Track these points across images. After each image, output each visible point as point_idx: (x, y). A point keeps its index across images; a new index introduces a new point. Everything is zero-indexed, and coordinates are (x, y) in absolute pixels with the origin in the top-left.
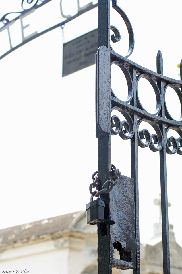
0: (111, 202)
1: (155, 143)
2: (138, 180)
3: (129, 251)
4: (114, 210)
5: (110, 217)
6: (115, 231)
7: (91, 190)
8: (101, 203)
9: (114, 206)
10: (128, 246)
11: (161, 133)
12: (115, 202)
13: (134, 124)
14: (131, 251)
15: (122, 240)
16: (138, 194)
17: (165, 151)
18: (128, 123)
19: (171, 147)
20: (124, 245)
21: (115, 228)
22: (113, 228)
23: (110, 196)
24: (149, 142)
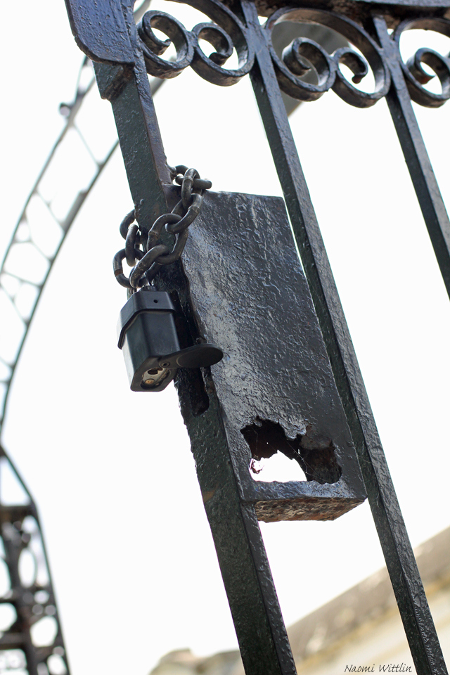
0: (195, 288)
1: (357, 79)
2: (310, 202)
3: (323, 444)
4: (219, 314)
5: (204, 339)
6: (237, 386)
7: (118, 272)
8: (156, 301)
9: (213, 299)
10: (313, 428)
11: (374, 43)
12: (217, 285)
13: (247, 27)
14: (331, 444)
15: (282, 413)
16: (322, 247)
17: (403, 94)
18: (220, 29)
19: (430, 82)
20: (296, 426)
21: (234, 372)
22: (228, 375)
23: (187, 268)
24: (329, 76)
